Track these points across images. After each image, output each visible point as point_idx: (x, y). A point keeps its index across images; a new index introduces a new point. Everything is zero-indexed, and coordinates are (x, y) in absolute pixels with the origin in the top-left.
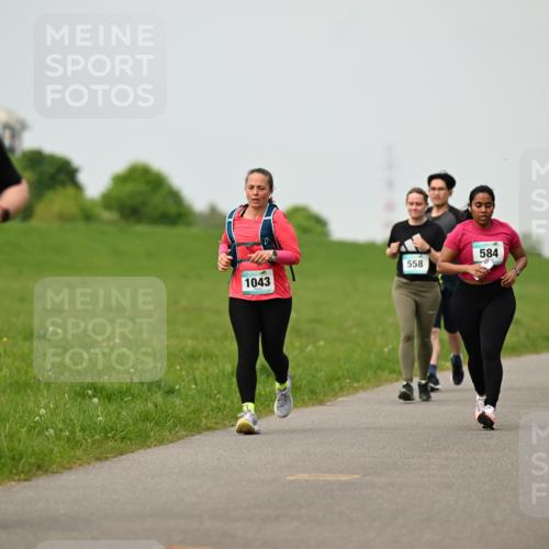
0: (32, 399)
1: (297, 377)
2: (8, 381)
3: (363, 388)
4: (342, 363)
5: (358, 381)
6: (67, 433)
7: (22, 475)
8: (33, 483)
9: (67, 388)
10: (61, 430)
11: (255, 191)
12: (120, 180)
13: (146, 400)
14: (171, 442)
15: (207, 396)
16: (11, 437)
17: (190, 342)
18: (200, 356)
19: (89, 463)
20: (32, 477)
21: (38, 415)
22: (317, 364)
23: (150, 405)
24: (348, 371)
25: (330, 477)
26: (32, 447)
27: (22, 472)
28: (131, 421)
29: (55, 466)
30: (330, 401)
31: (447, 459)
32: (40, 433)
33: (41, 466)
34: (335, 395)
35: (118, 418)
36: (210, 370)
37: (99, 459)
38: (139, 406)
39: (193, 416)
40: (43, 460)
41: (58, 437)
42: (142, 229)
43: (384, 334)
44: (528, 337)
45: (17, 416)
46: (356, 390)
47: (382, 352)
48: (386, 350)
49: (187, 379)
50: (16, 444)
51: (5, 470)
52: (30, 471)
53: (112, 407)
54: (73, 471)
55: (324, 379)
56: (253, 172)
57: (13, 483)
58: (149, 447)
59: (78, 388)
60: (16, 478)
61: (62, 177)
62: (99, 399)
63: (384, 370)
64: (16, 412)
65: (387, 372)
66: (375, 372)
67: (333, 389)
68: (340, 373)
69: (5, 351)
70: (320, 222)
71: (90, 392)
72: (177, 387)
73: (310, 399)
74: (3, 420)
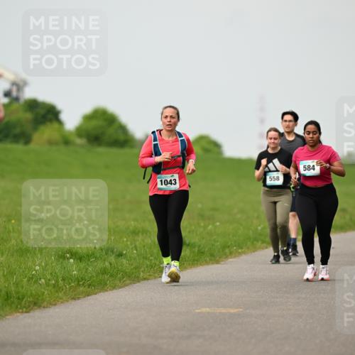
0: (31, 259)
1: (202, 246)
2: (15, 248)
3: (244, 253)
4: (231, 236)
5: (242, 248)
6: (53, 282)
7: (24, 309)
8: (31, 314)
9: (53, 253)
10: (49, 280)
11: (169, 119)
12: (88, 118)
13: (104, 260)
14: (121, 288)
15: (143, 257)
16: (17, 284)
17: (132, 223)
18: (139, 232)
19: (67, 301)
20: (30, 310)
21: (35, 270)
22: (215, 237)
23: (107, 264)
24: (235, 242)
25: (223, 311)
26: (31, 291)
27: (25, 307)
28: (94, 274)
29: (46, 303)
30: (222, 261)
31: (299, 298)
32: (36, 282)
33: (36, 303)
34: (227, 257)
35: (86, 272)
36: (146, 241)
37: (74, 299)
38: (100, 265)
39: (134, 271)
40: (37, 299)
41: (47, 284)
42: (101, 150)
43: (258, 217)
44: (351, 219)
45: (21, 271)
46: (240, 254)
47: (257, 229)
48: (259, 228)
49: (131, 247)
50: (20, 289)
51: (13, 305)
52: (29, 306)
53: (82, 265)
54: (57, 306)
55: (219, 247)
56: (166, 108)
57: (18, 314)
58: (106, 291)
59: (60, 253)
60: (21, 311)
61: (50, 116)
62: (74, 260)
63: (258, 241)
64: (20, 267)
65: (260, 242)
66: (253, 243)
67: (225, 254)
68: (230, 243)
69: (13, 229)
70: (217, 145)
71: (68, 255)
72: (124, 252)
73: (210, 260)
74: (12, 273)
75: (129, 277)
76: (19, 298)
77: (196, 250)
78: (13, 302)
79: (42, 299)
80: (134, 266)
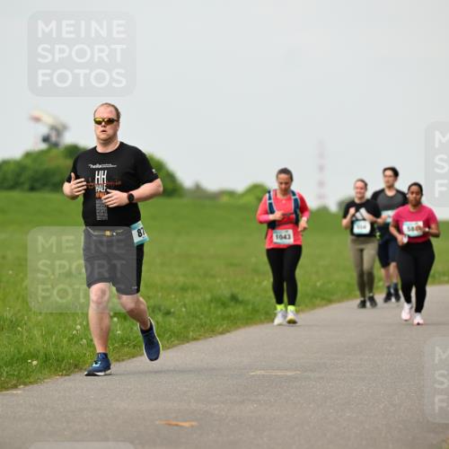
1: (256, 303)
7: (64, 372)
8: (72, 377)
15: (193, 316)
16: (56, 345)
17: (181, 278)
18: (188, 288)
20: (71, 373)
21: (76, 330)
25: (279, 373)
26: (72, 352)
27: (64, 369)
32: (77, 342)
33: (77, 366)
35: (131, 332)
36: (196, 298)
39: (183, 330)
40: (79, 361)
43: (317, 273)
45: (61, 330)
47: (316, 285)
48: (318, 284)
49: (179, 305)
50: (60, 350)
51: (52, 368)
52: (69, 369)
53: (127, 324)
57: (58, 377)
60: (60, 374)
62: (118, 319)
63: (317, 298)
64: (59, 327)
65: (319, 300)
66: (311, 300)
71: (112, 313)
72: (172, 310)
73: (266, 319)
74: (50, 333)
75: (178, 337)
76: (58, 360)
77: (250, 307)
78: (52, 365)
79: (84, 361)
80: (183, 324)
